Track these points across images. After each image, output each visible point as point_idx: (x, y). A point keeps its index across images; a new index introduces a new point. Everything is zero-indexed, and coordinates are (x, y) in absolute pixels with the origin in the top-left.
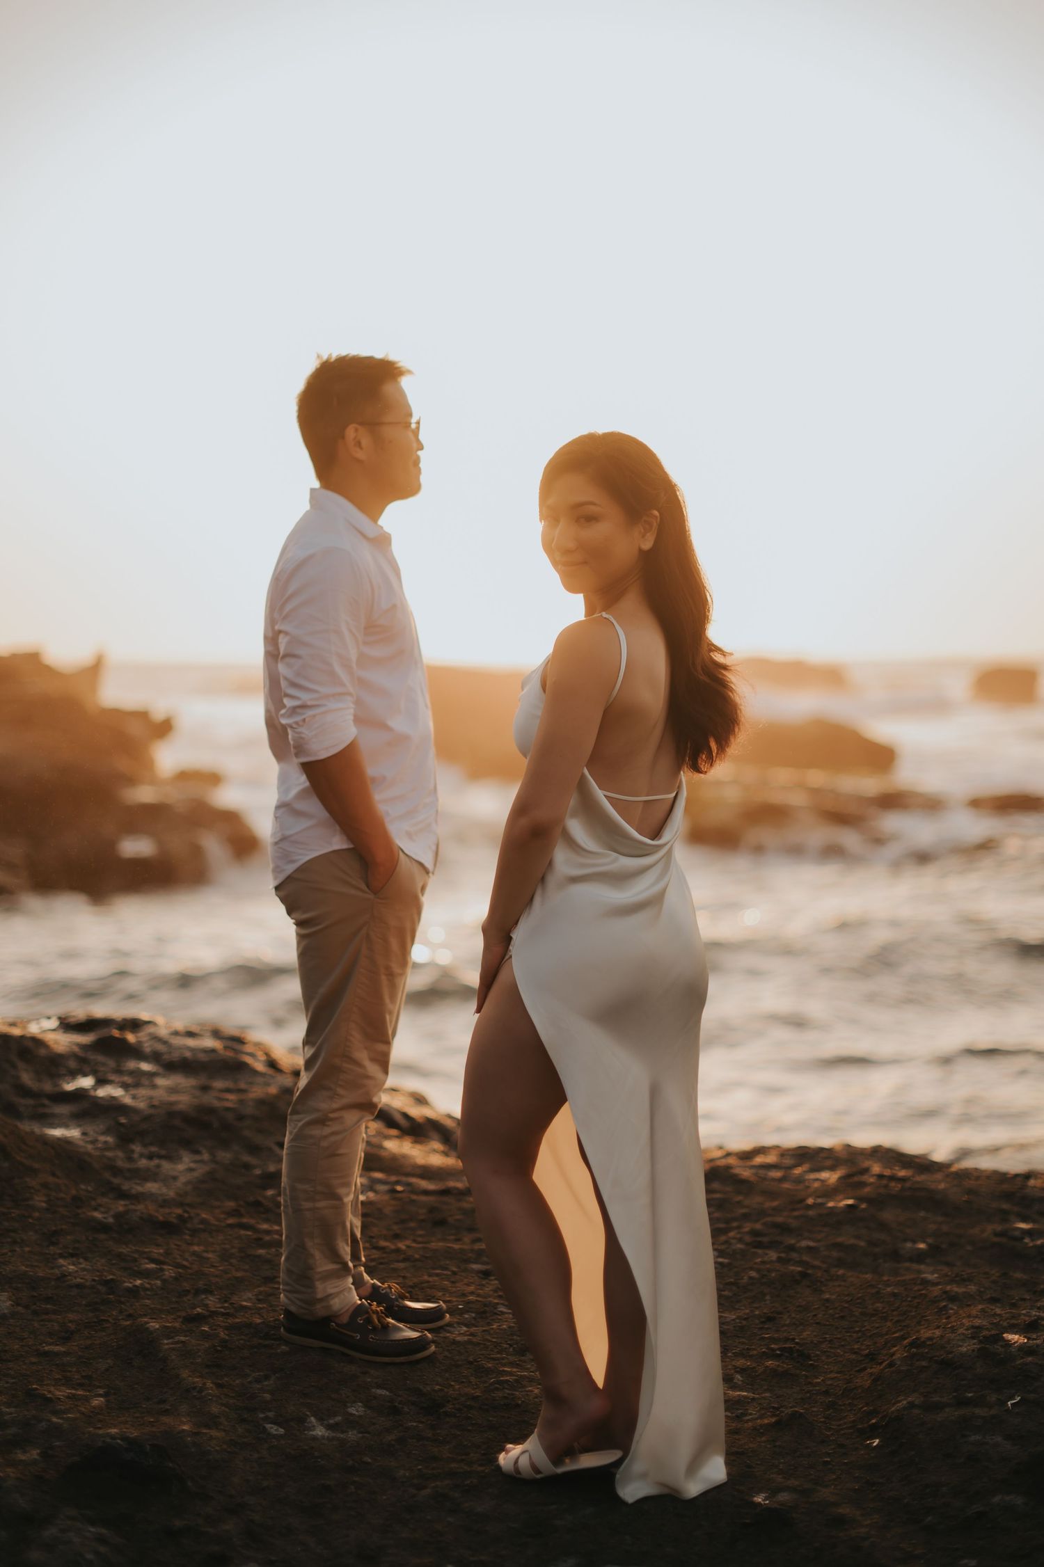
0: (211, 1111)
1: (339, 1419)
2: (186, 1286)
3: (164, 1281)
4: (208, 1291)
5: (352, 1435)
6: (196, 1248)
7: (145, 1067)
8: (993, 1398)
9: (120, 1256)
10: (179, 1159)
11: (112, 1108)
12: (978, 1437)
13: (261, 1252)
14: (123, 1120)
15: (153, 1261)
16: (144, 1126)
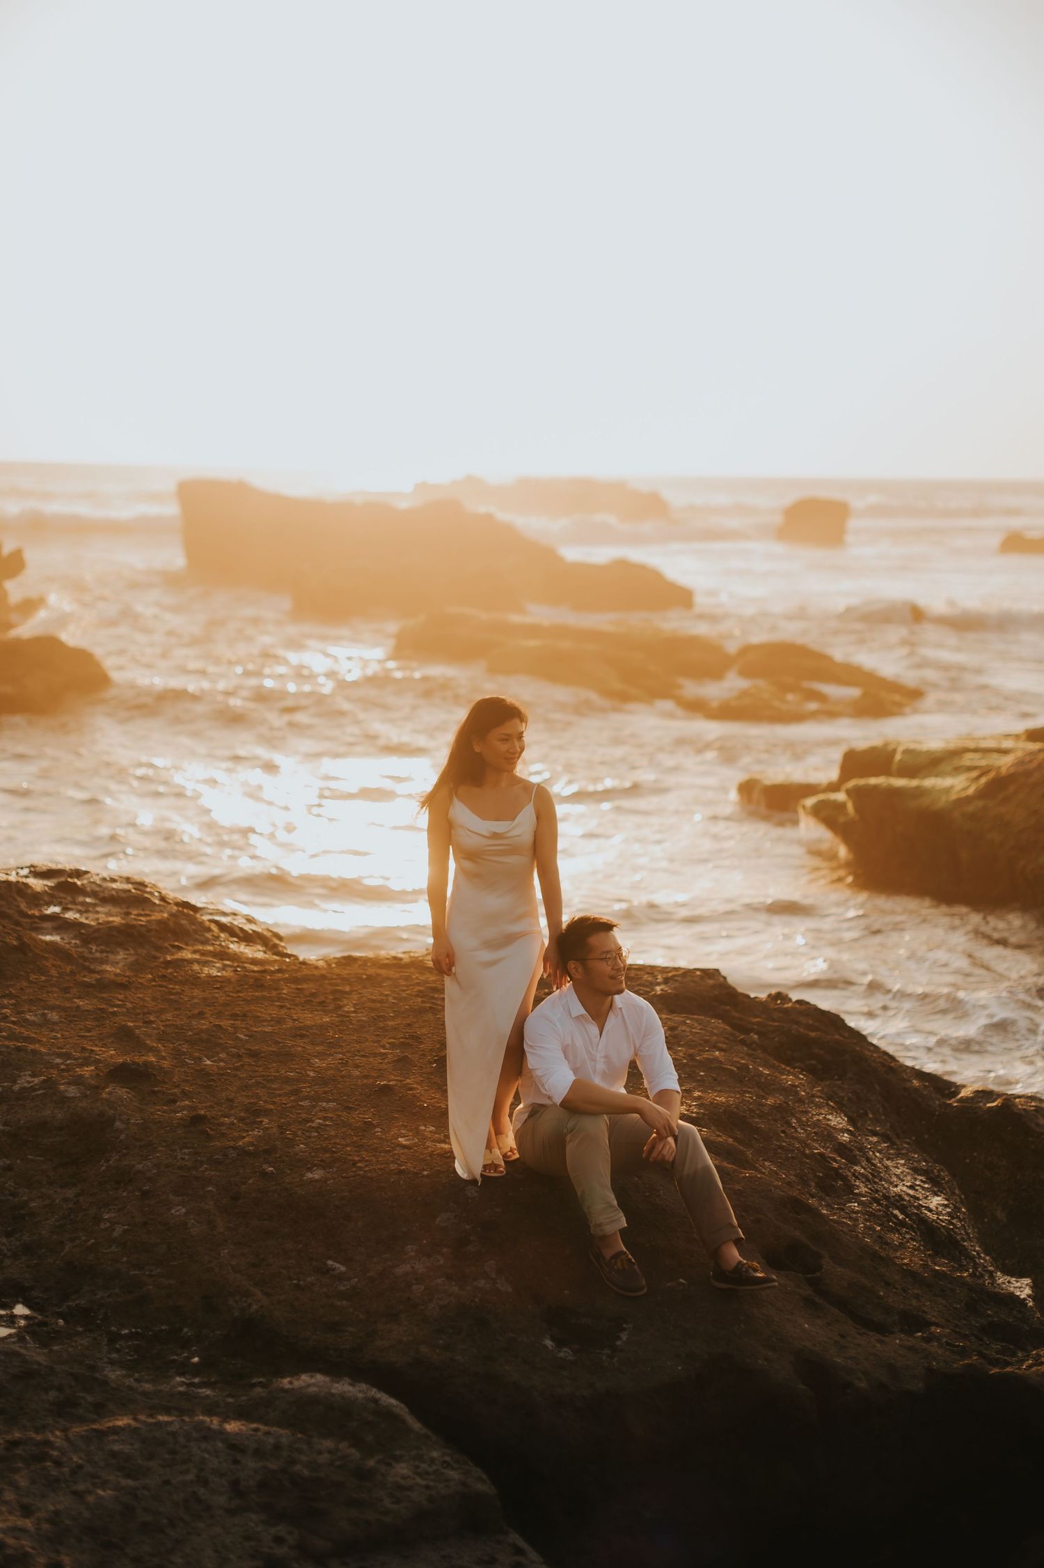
0: (133, 926)
1: (216, 1058)
2: (139, 1011)
4: (149, 1013)
5: (222, 1064)
6: (139, 995)
7: (88, 900)
9: (102, 998)
10: (118, 953)
11: (75, 925)
13: (172, 997)
14: (83, 931)
15: (120, 1000)
16: (96, 935)
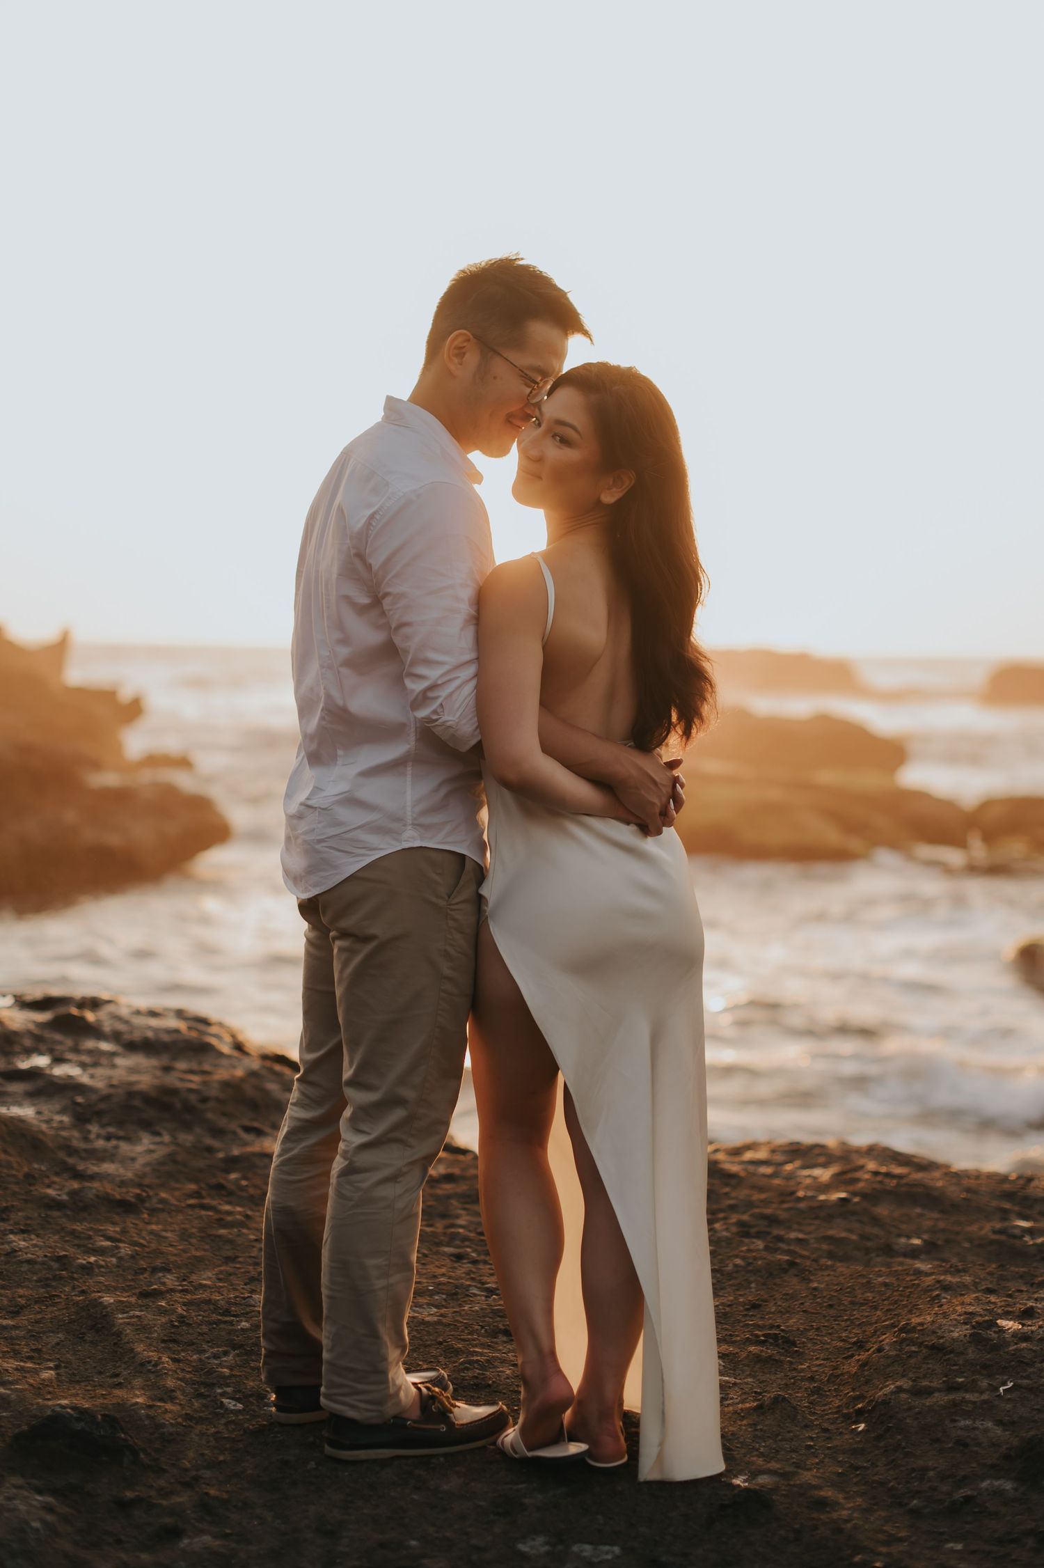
0: (174, 1092)
2: (143, 1264)
3: (120, 1259)
4: (166, 1269)
6: (154, 1227)
7: (104, 1047)
8: (984, 1383)
9: (73, 1233)
10: (137, 1140)
11: (68, 1087)
12: (968, 1422)
13: (222, 1232)
14: (80, 1099)
15: (108, 1238)
16: (102, 1106)
